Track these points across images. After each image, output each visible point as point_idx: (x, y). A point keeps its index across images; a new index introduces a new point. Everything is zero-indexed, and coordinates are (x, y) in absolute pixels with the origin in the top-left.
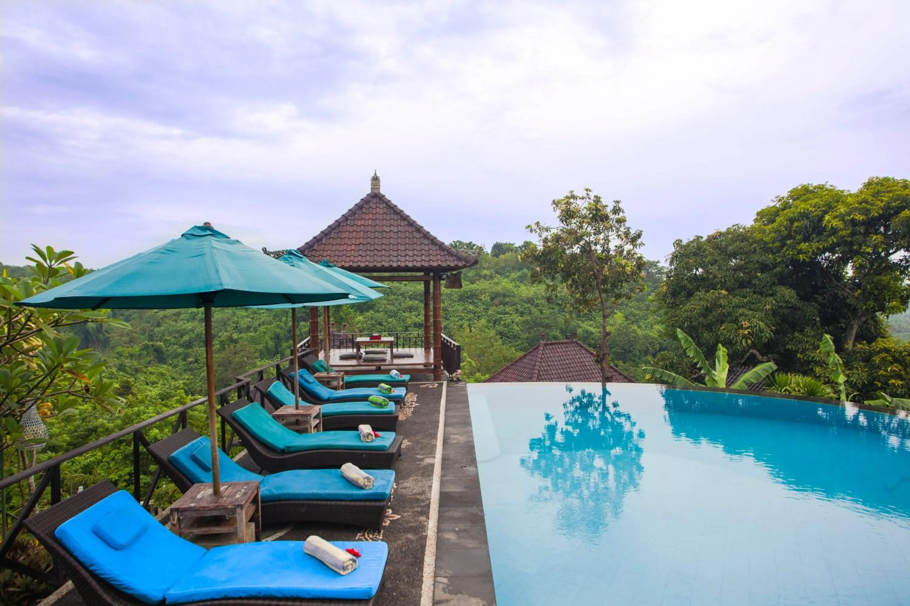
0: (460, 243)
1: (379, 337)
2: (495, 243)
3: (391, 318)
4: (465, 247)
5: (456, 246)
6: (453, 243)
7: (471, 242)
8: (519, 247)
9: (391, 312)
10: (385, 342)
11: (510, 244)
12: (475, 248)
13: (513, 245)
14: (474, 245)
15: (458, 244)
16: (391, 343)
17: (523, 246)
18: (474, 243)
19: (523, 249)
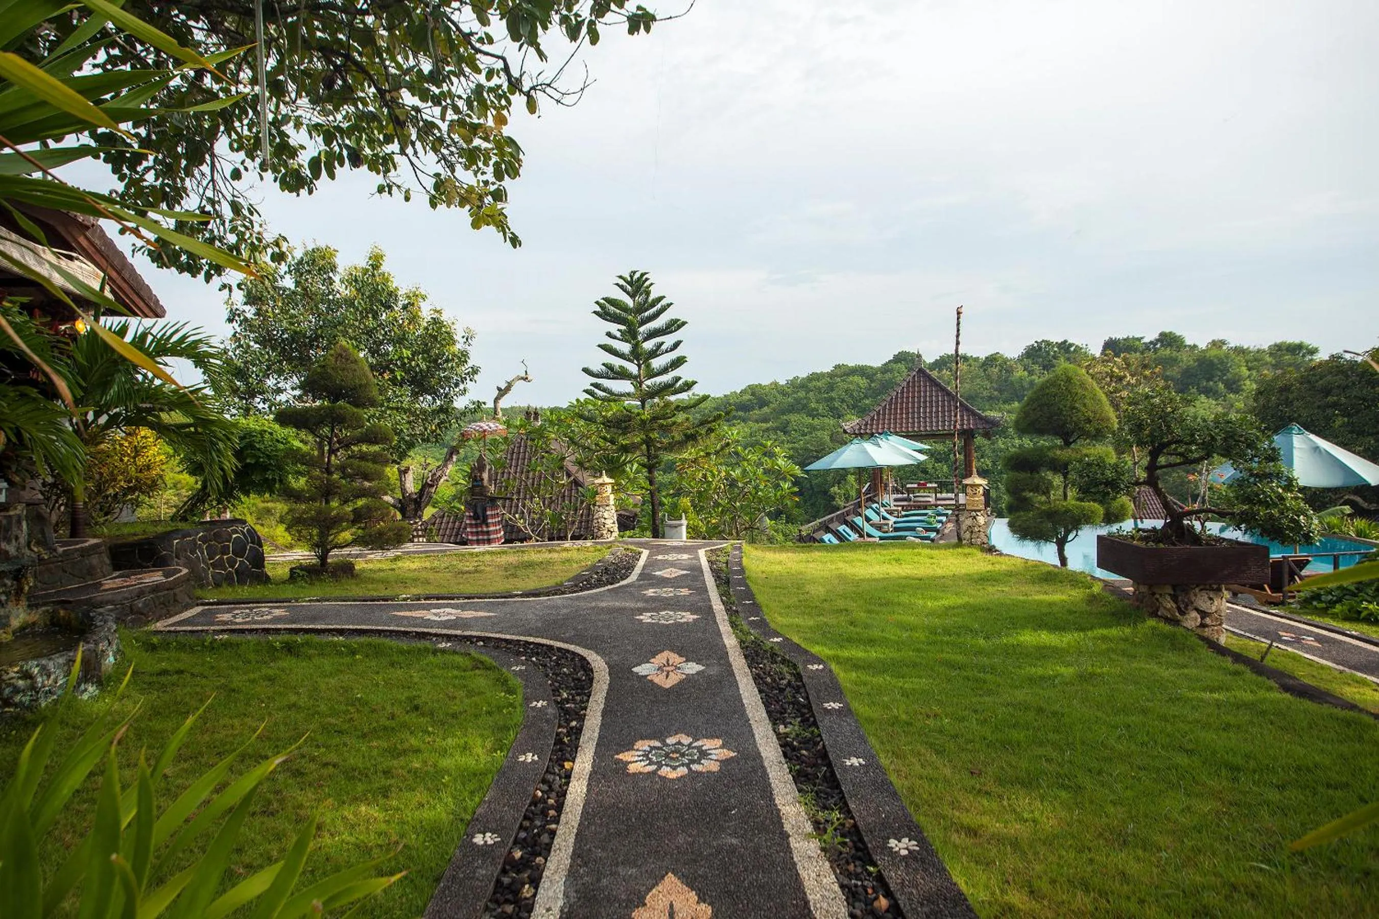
0: (1048, 343)
1: (924, 485)
2: (1107, 339)
3: (941, 462)
4: (1056, 349)
5: (1040, 348)
6: (1036, 345)
7: (1065, 341)
8: (1151, 343)
9: (939, 453)
10: (930, 488)
11: (1134, 338)
12: (1072, 349)
13: (1139, 339)
14: (1071, 345)
15: (1043, 346)
16: (935, 488)
17: (1157, 340)
18: (1070, 341)
19: (1158, 346)
